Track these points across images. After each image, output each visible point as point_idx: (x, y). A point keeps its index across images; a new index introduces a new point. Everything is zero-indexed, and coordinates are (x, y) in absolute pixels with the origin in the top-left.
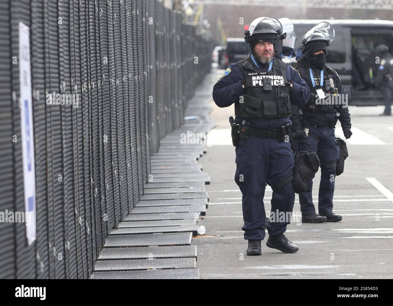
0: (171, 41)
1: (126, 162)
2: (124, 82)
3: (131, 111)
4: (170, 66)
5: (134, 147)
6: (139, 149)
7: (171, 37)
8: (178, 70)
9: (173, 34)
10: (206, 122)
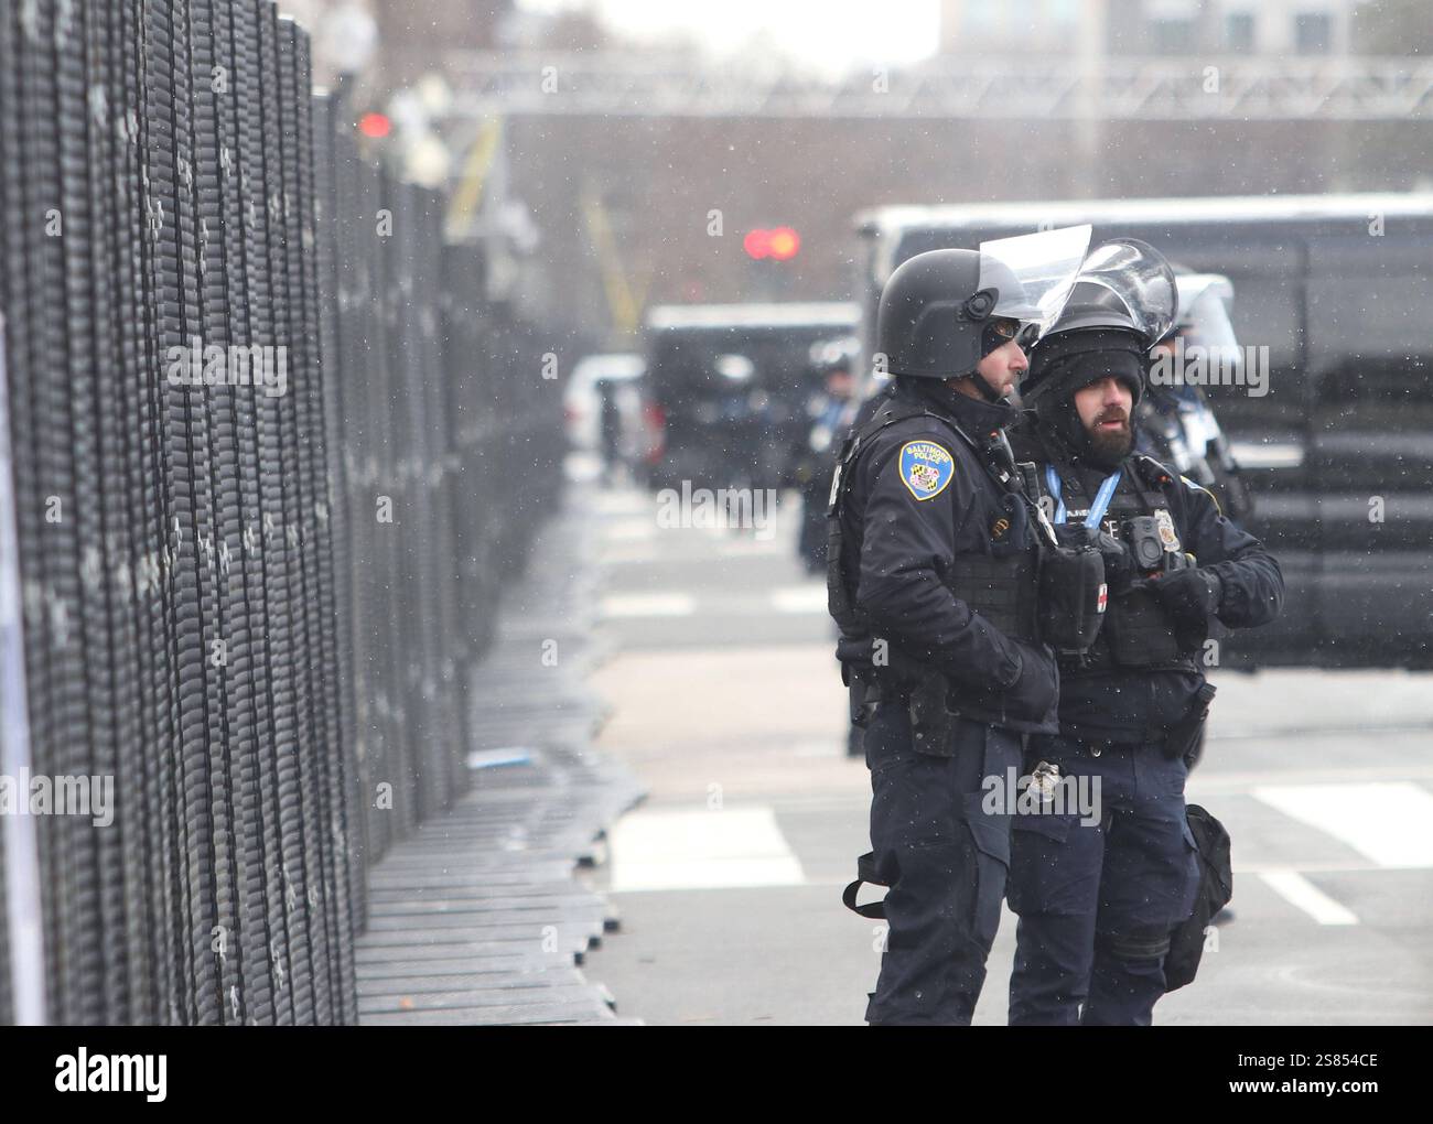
0: (394, 337)
1: (268, 950)
2: (250, 558)
3: (279, 704)
4: (395, 474)
5: (294, 882)
6: (313, 895)
7: (392, 317)
8: (433, 496)
9: (402, 299)
10: (587, 779)
